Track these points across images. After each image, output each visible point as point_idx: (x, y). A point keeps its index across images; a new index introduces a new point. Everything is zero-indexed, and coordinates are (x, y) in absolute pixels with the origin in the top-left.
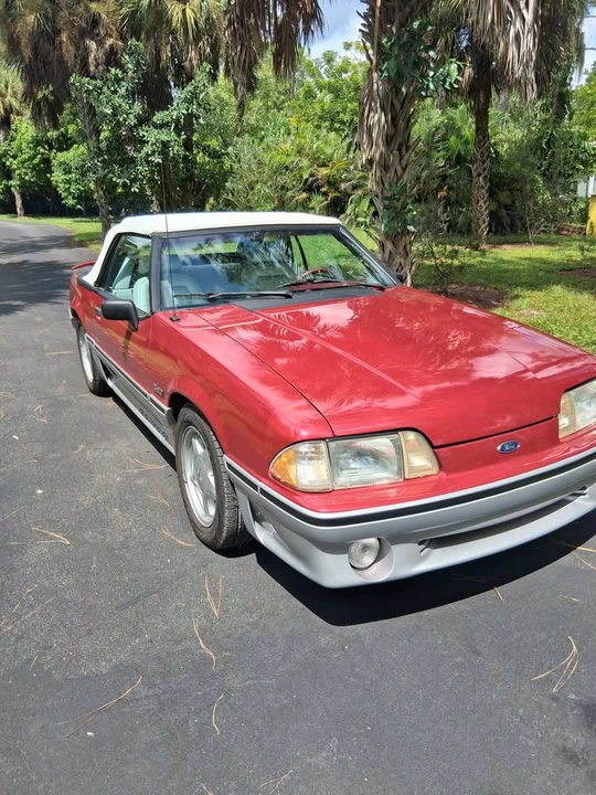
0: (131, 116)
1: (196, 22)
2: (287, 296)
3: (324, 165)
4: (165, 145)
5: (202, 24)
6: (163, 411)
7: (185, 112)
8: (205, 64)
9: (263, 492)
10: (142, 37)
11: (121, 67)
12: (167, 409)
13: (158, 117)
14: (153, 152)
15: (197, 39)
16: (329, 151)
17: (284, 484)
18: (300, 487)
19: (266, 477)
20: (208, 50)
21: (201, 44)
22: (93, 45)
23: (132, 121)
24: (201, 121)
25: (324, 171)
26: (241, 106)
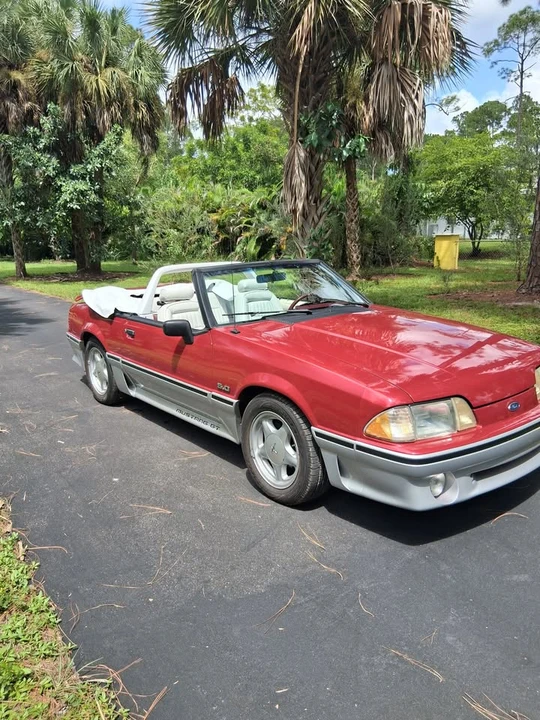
0: (50, 169)
1: (108, 92)
2: (308, 313)
3: (214, 211)
4: (83, 193)
5: (113, 92)
6: (231, 403)
7: (99, 166)
8: (115, 126)
9: (359, 448)
10: (59, 102)
11: (39, 126)
12: (235, 401)
13: (74, 170)
14: (72, 200)
15: (109, 105)
16: (217, 200)
17: (380, 439)
18: (394, 440)
19: (362, 437)
20: (119, 114)
21: (113, 109)
22: (13, 106)
23: (51, 173)
24: (114, 174)
25: (215, 217)
26: (146, 163)
